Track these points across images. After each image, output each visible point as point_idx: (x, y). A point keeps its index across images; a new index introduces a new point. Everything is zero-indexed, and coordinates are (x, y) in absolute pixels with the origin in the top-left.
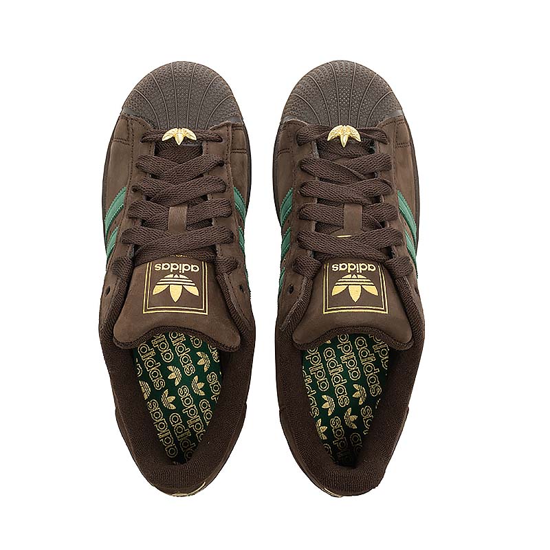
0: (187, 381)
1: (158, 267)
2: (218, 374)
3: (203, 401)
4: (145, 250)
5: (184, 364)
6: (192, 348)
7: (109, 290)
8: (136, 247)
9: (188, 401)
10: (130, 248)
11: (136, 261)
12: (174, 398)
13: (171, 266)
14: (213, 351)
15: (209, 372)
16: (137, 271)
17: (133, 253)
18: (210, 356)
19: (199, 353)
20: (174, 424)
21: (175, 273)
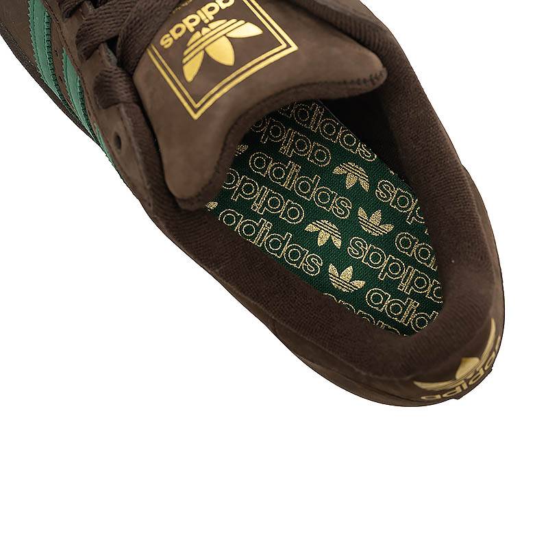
0: (349, 228)
1: (166, 41)
2: (390, 178)
3: (400, 238)
4: (127, 37)
5: (328, 206)
6: (321, 171)
7: (118, 140)
8: (111, 43)
9: (376, 258)
10: (104, 54)
11: (127, 65)
12: (350, 269)
13: (187, 24)
14: (354, 148)
15: (373, 186)
16: (139, 76)
17: (112, 55)
18: (357, 159)
19: (337, 171)
20: (380, 307)
21: (198, 28)
